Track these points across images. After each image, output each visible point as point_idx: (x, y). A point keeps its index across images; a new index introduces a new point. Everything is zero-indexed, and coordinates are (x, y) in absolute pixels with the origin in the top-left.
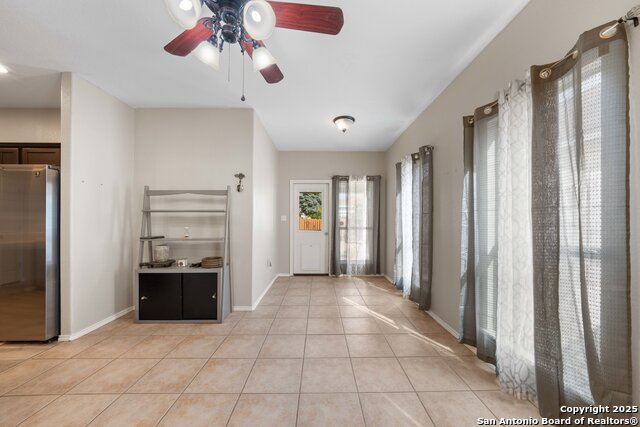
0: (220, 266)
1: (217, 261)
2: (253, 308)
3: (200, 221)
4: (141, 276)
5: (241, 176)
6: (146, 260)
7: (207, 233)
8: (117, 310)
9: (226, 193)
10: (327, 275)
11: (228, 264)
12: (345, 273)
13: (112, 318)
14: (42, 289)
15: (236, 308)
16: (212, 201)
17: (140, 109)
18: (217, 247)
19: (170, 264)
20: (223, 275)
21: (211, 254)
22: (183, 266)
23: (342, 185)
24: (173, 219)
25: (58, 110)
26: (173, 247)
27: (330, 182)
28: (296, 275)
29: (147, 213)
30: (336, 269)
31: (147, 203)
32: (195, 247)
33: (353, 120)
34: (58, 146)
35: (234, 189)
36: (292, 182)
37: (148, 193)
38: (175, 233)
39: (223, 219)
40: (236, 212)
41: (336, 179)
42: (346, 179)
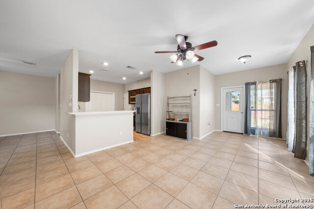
0: (188, 121)
1: (187, 120)
2: (200, 139)
3: (182, 107)
4: (167, 122)
5: (195, 90)
6: (168, 118)
7: (185, 110)
8: (161, 132)
9: (190, 97)
10: (243, 134)
11: (191, 121)
12: (254, 134)
13: (160, 133)
14: (148, 125)
15: (194, 138)
16: (186, 100)
17: (166, 73)
18: (188, 115)
19: (174, 120)
20: (189, 125)
21: (185, 118)
22: (177, 121)
23: (252, 87)
24: (175, 106)
25: (150, 78)
26: (175, 115)
27: (244, 86)
28: (224, 131)
29: (168, 104)
30: (248, 131)
31: (168, 101)
32: (181, 115)
33: (250, 56)
34: (150, 88)
35: (193, 95)
36: (222, 88)
37: (168, 98)
38: (175, 110)
39: (189, 106)
40: (194, 104)
41: (248, 85)
42: (255, 83)
